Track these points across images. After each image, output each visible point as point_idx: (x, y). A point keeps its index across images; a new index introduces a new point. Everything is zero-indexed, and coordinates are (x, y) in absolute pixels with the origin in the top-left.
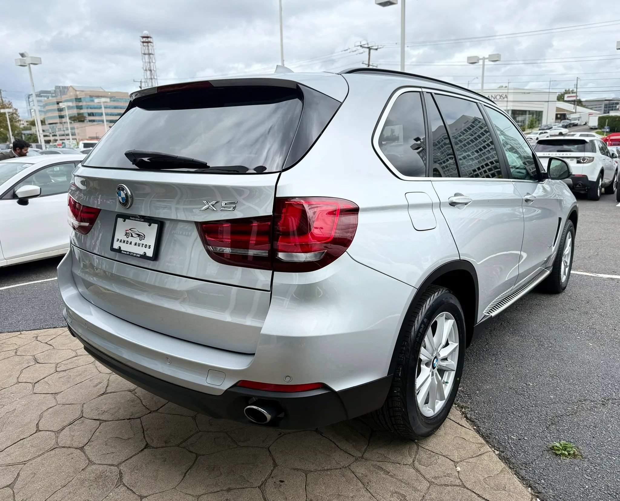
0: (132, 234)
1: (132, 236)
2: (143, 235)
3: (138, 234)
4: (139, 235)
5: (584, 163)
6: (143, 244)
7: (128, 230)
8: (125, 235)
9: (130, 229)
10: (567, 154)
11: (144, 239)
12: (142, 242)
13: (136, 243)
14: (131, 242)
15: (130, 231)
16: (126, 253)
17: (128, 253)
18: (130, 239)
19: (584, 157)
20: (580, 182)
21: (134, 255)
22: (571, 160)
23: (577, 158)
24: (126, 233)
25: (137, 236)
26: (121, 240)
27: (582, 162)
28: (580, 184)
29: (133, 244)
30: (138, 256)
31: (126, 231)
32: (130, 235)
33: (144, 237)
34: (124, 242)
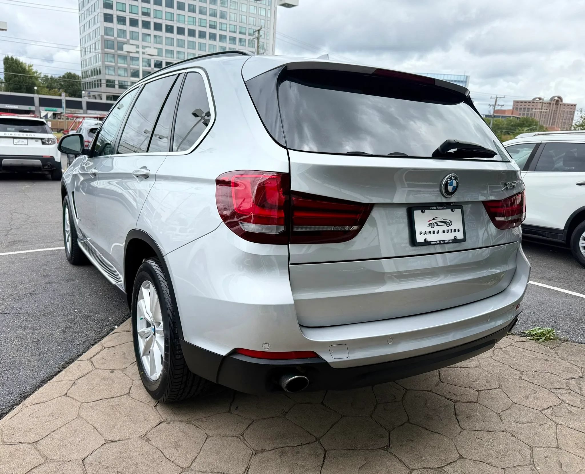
0: (436, 223)
1: (438, 225)
2: (449, 222)
3: (443, 222)
4: (445, 223)
5: (48, 144)
6: (452, 230)
7: (431, 221)
8: (428, 225)
9: (433, 219)
10: (31, 135)
11: (451, 225)
12: (449, 228)
13: (444, 230)
14: (438, 231)
15: (433, 221)
16: (436, 243)
17: (438, 242)
18: (436, 229)
19: (48, 138)
20: (49, 163)
21: (446, 242)
22: (35, 141)
23: (42, 139)
24: (430, 223)
25: (443, 223)
26: (426, 232)
27: (47, 143)
28: (49, 165)
29: (440, 232)
30: (450, 241)
31: (429, 221)
32: (435, 224)
33: (451, 223)
34: (430, 233)
